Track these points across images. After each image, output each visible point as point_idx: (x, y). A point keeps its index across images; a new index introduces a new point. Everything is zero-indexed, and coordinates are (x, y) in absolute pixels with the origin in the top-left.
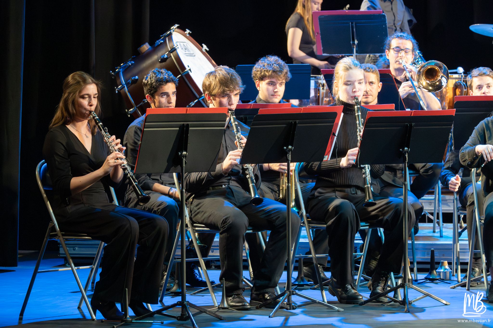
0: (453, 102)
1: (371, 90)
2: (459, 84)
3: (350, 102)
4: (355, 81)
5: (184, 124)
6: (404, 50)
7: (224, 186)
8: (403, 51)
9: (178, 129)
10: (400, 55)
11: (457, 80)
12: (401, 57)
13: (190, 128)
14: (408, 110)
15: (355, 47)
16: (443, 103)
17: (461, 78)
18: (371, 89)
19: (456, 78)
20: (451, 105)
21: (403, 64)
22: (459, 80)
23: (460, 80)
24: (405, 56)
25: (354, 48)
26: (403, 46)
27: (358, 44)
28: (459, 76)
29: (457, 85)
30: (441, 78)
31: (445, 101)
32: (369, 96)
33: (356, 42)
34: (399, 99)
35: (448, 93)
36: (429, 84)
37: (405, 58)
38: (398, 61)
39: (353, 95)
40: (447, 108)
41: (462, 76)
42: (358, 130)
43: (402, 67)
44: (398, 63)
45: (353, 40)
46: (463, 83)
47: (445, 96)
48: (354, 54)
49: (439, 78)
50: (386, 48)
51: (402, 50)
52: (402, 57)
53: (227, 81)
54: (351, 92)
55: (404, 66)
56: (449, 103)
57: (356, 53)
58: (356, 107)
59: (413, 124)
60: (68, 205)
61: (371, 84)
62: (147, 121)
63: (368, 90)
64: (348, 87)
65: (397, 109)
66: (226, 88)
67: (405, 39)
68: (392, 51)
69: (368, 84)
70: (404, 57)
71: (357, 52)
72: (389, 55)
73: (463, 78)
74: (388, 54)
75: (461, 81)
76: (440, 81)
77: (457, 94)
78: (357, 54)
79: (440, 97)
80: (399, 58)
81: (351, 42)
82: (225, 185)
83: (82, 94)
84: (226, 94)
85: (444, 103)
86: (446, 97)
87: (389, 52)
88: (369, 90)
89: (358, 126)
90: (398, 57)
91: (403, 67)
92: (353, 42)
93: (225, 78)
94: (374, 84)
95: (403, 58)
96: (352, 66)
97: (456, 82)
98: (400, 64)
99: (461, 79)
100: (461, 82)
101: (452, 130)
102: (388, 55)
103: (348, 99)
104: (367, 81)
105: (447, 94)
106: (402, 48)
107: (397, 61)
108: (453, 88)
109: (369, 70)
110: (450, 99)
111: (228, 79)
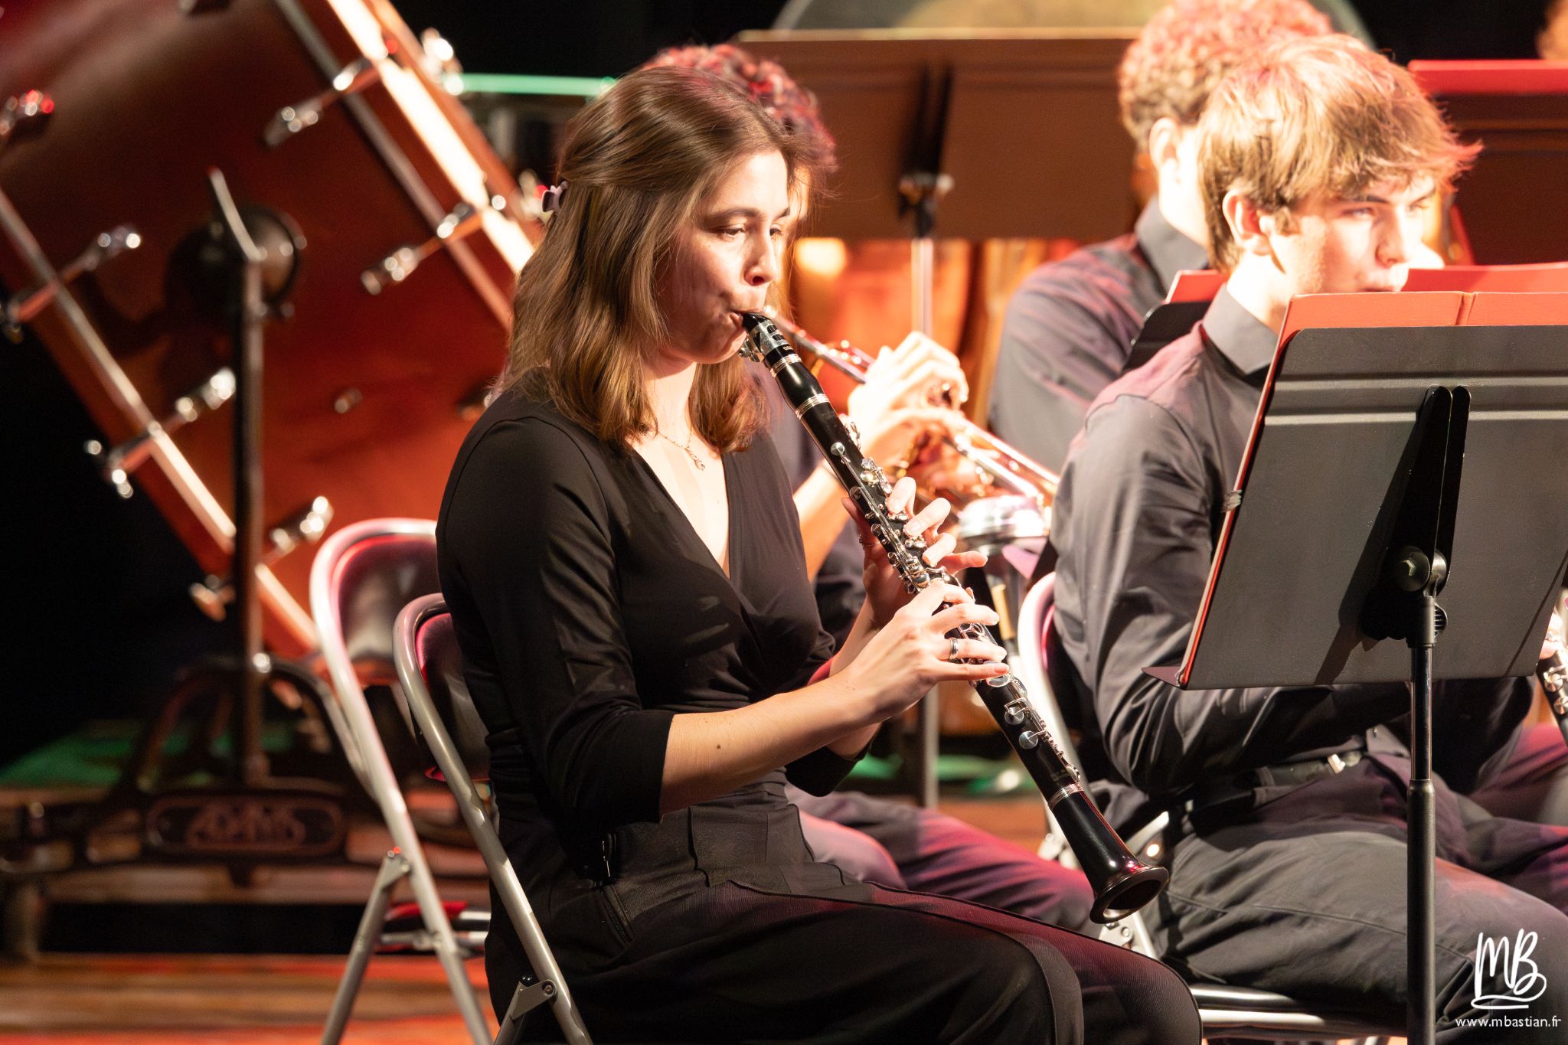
5: (1442, 391)
7: (1337, 763)
9: (1410, 417)
13: (1474, 416)
53: (1381, 119)
60: (611, 882)
62: (1284, 372)
66: (1375, 159)
82: (1342, 756)
83: (718, 207)
84: (1370, 199)
93: (1363, 102)
111: (1381, 108)
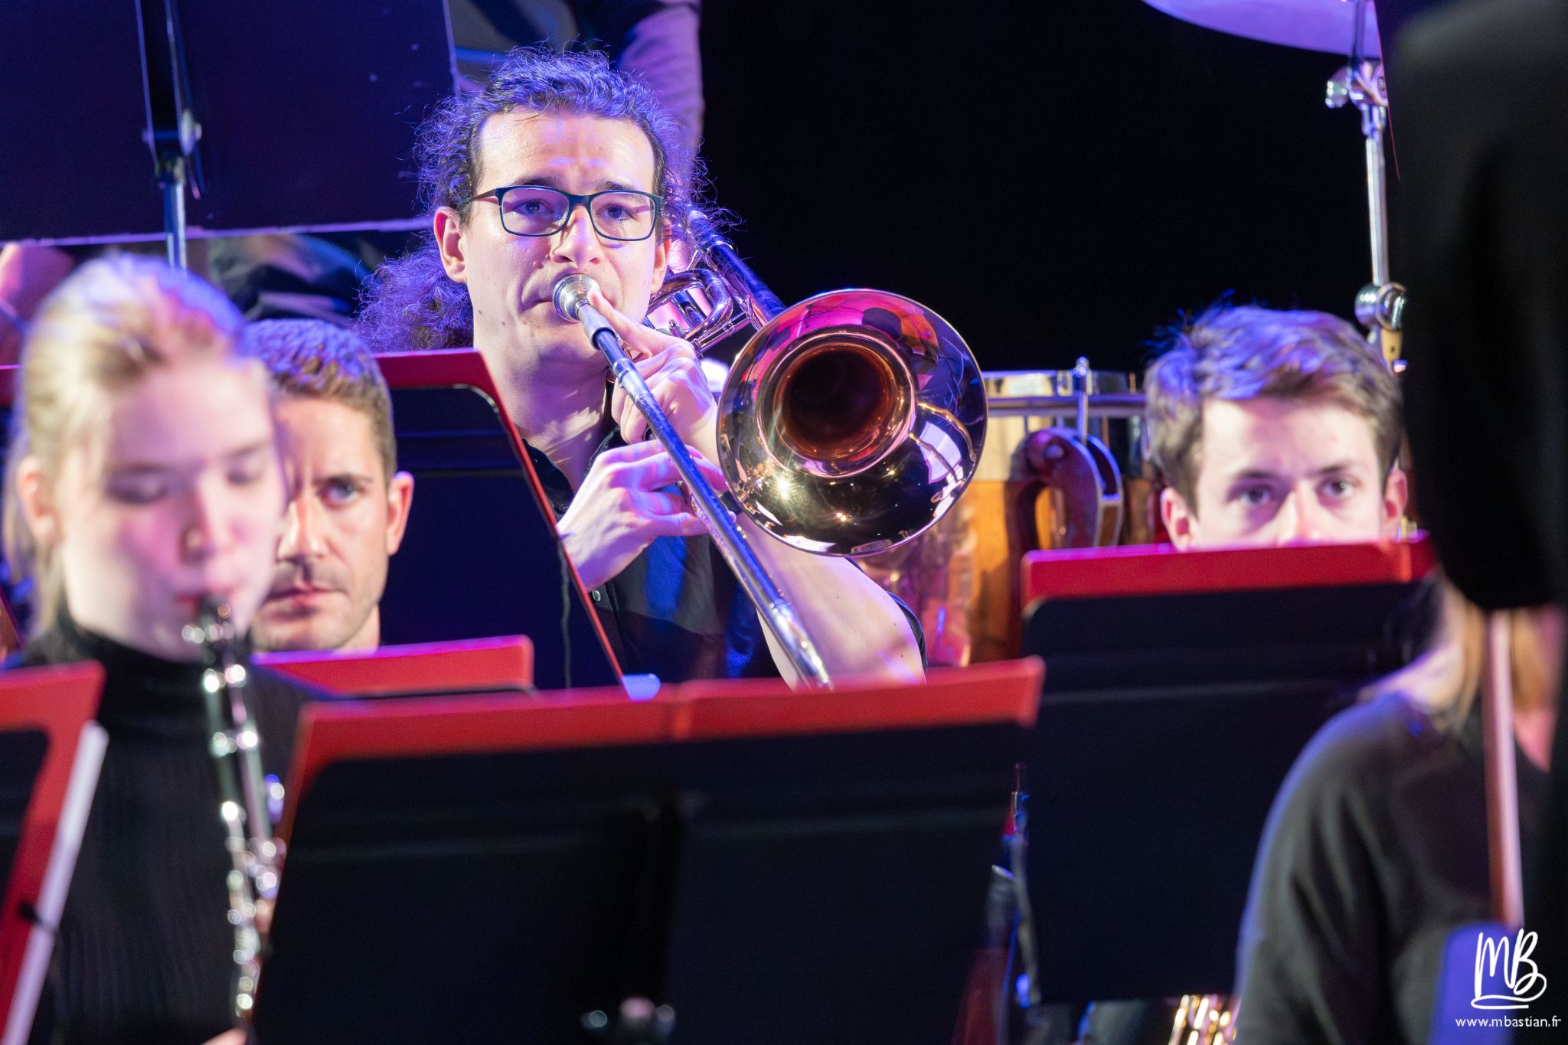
0: (1016, 602)
1: (333, 549)
2: (1057, 452)
3: (163, 640)
4: (197, 467)
6: (586, 202)
8: (581, 211)
10: (560, 244)
11: (1035, 423)
12: (564, 259)
14: (642, 687)
15: (179, 171)
16: (927, 616)
17: (1072, 403)
18: (337, 537)
19: (1028, 405)
20: (996, 627)
21: (593, 320)
22: (1054, 423)
23: (1061, 414)
24: (600, 253)
25: (171, 181)
26: (584, 172)
27: (200, 145)
28: (1054, 382)
29: (1038, 460)
30: (918, 429)
31: (945, 597)
32: (318, 601)
33: (188, 131)
34: (566, 599)
35: (965, 528)
36: (823, 482)
37: (606, 271)
38: (548, 299)
39: (185, 579)
40: (965, 660)
41: (1079, 383)
42: (236, 880)
43: (580, 337)
44: (540, 309)
45: (168, 123)
46: (1091, 447)
47: (948, 556)
48: (173, 229)
49: (901, 432)
50: (438, 193)
51: (575, 201)
52: (574, 264)
54: (167, 555)
55: (605, 337)
56: (981, 613)
57: (190, 221)
58: (211, 683)
59: (690, 803)
61: (334, 495)
63: (315, 545)
64: (145, 521)
65: (546, 677)
67: (592, 109)
68: (485, 215)
69: (309, 494)
70: (595, 261)
71: (194, 218)
72: (463, 244)
73: (1084, 402)
74: (457, 237)
75: (1071, 423)
76: (911, 458)
77: (1044, 539)
78: (198, 232)
79: (900, 569)
80: (551, 270)
81: (149, 137)
85: (934, 617)
86: (954, 565)
87: (465, 219)
88: (325, 550)
89: (236, 843)
90: (542, 256)
91: (595, 341)
92: (166, 135)
94: (362, 491)
95: (587, 265)
96: (170, 341)
97: (1031, 439)
98: (561, 317)
99: (1070, 413)
100: (1077, 439)
101: (1017, 841)
102: (454, 252)
103: (143, 613)
104: (308, 475)
105: (959, 543)
106: (574, 190)
107: (535, 300)
108: (1009, 485)
109: (318, 382)
110: (985, 576)
